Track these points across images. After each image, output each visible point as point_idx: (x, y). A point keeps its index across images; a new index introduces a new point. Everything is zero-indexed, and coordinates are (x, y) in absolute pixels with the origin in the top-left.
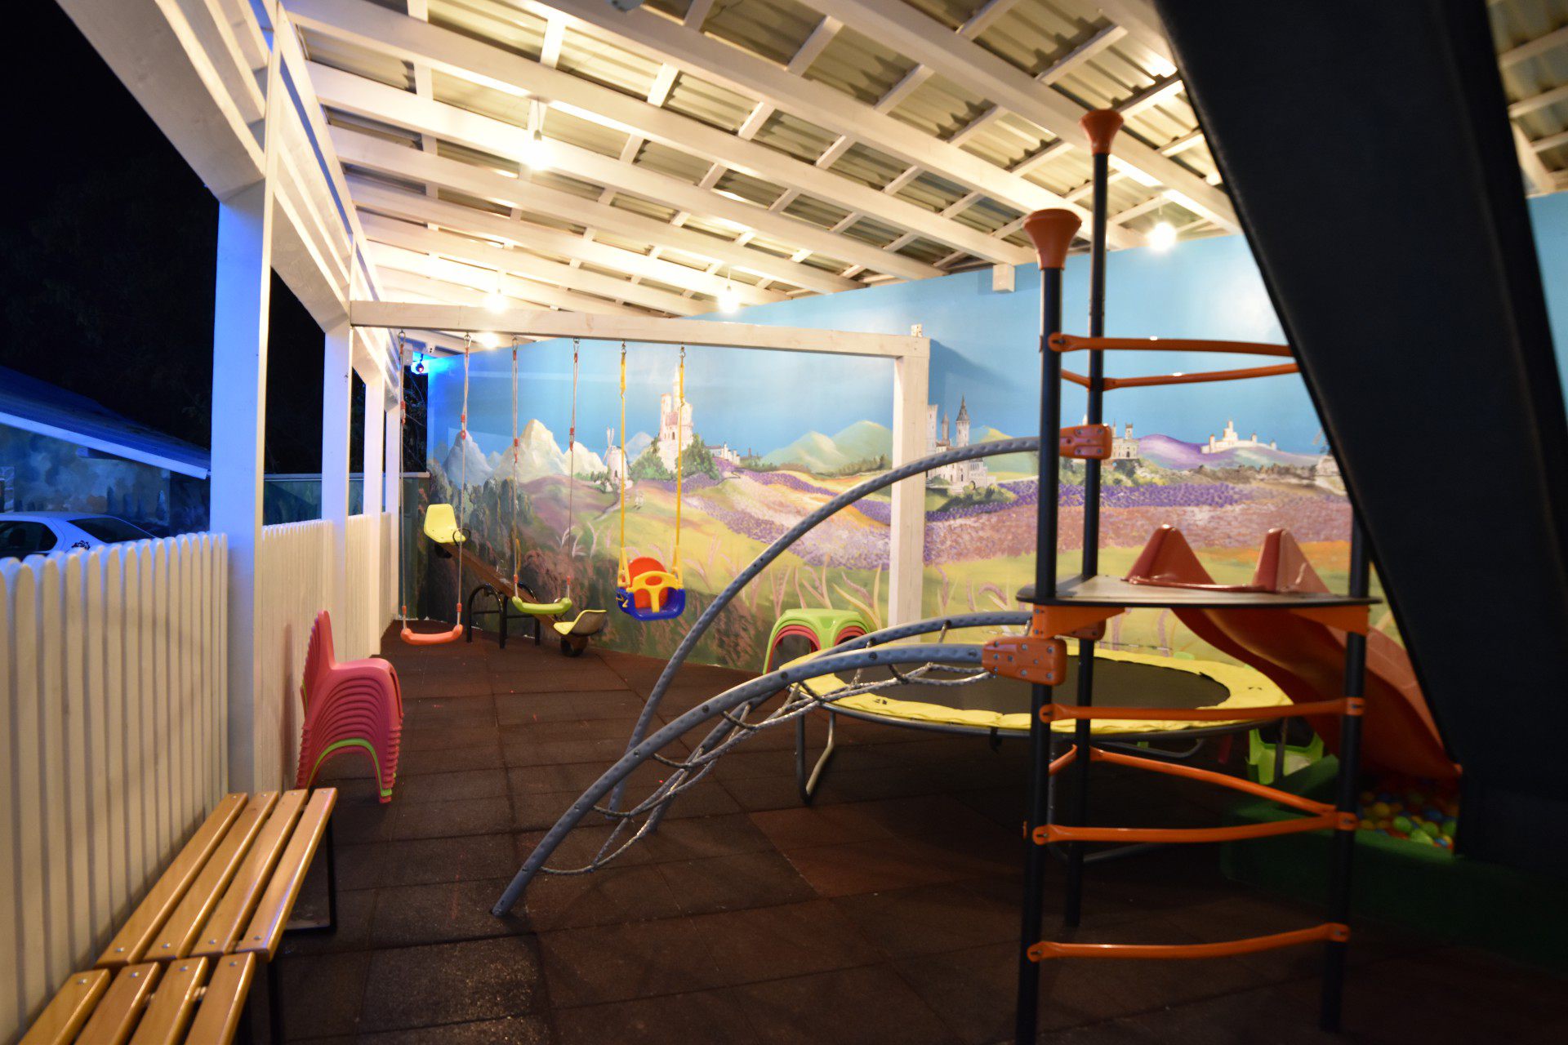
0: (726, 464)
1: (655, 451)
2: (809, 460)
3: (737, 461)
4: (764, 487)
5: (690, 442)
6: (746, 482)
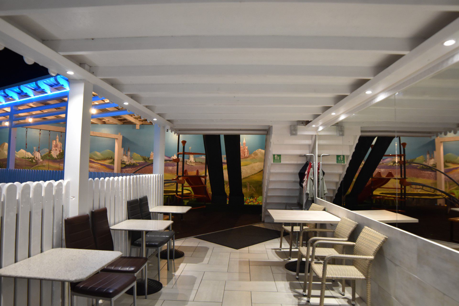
1: (50, 153)
2: (94, 157)
5: (61, 151)
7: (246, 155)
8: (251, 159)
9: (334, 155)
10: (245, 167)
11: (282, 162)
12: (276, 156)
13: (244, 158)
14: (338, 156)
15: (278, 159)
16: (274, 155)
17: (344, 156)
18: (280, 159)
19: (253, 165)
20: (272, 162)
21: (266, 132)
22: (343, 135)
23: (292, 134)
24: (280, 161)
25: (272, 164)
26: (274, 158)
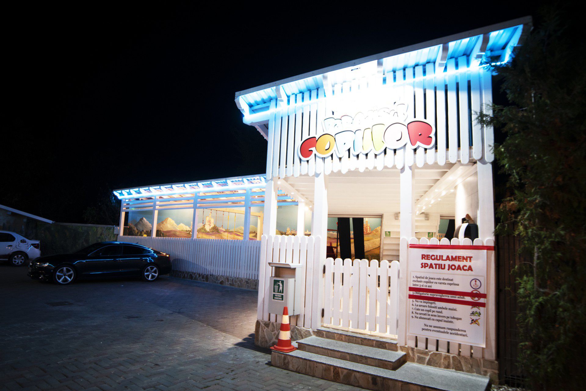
0: (222, 231)
1: (204, 227)
2: (240, 231)
3: (224, 230)
4: (231, 235)
5: (213, 226)
6: (226, 234)
7: (368, 232)
8: (372, 235)
9: (425, 233)
10: (367, 242)
11: (391, 236)
12: (387, 233)
13: (367, 234)
14: (429, 233)
15: (389, 234)
16: (386, 232)
17: (432, 233)
18: (390, 234)
19: (375, 240)
20: (385, 236)
21: (381, 217)
22: (428, 220)
23: (396, 219)
24: (390, 236)
25: (384, 238)
26: (386, 234)
